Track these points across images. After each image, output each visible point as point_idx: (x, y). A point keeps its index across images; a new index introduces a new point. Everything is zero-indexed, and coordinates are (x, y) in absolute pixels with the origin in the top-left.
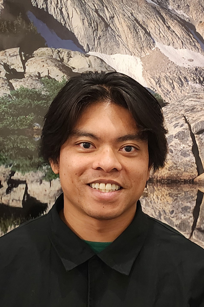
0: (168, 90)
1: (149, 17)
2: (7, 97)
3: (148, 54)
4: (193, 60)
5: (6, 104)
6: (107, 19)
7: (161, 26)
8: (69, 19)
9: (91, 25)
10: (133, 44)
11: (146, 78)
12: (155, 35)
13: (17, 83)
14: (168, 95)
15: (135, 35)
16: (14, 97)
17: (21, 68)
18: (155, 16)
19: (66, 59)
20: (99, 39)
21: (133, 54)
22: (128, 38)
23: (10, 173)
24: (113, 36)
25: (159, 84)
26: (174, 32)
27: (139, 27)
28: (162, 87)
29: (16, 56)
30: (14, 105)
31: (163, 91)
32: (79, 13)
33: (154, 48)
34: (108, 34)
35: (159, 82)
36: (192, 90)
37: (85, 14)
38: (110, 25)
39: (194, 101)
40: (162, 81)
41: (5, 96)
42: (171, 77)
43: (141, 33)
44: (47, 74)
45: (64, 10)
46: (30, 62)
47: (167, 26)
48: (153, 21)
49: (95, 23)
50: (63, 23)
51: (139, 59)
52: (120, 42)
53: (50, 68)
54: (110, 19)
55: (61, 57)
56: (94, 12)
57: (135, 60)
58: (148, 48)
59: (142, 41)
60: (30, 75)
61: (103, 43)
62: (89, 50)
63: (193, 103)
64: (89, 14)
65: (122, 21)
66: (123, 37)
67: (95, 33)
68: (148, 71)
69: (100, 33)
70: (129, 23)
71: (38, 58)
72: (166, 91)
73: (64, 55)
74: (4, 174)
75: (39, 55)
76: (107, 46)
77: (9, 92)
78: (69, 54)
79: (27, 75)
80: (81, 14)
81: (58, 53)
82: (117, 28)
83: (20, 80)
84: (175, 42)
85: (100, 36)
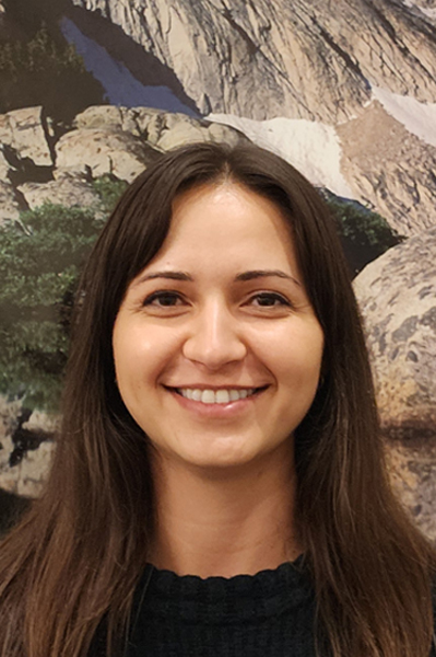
0: (403, 206)
1: (356, 25)
2: (13, 228)
3: (354, 116)
5: (9, 244)
6: (253, 33)
7: (386, 47)
8: (161, 35)
9: (215, 50)
10: (317, 92)
11: (350, 175)
12: (370, 69)
13: (36, 192)
14: (403, 218)
15: (321, 70)
16: (29, 227)
17: (46, 155)
18: (370, 24)
19: (152, 132)
20: (234, 82)
21: (317, 117)
22: (304, 79)
23: (20, 414)
24: (268, 77)
25: (382, 190)
26: (417, 61)
27: (332, 52)
28: (389, 197)
29: (33, 126)
30: (28, 246)
31: (390, 207)
32: (186, 21)
33: (368, 103)
34: (255, 71)
35: (380, 186)
37: (200, 22)
38: (262, 48)
40: (388, 181)
41: (8, 226)
42: (411, 171)
43: (337, 66)
44: (108, 171)
45: (148, 13)
46: (66, 142)
47: (400, 48)
48: (365, 37)
49: (224, 44)
50: (147, 46)
51: (331, 130)
52: (285, 88)
53: (115, 155)
54: (261, 33)
55: (143, 127)
56: (221, 18)
57: (322, 131)
58: (355, 102)
59: (339, 85)
60: (66, 173)
61: (243, 93)
62: (210, 111)
64: (210, 23)
65: (291, 37)
66: (294, 78)
67: (224, 68)
68: (355, 160)
69: (236, 67)
70: (307, 41)
71: (85, 132)
72: (398, 207)
73: (149, 122)
74: (5, 417)
75: (88, 124)
76: (254, 100)
77: (16, 216)
78: (160, 120)
79: (61, 174)
80: (190, 21)
81: (134, 119)
82: (277, 55)
83: (42, 186)
84: (421, 86)
85: (237, 76)
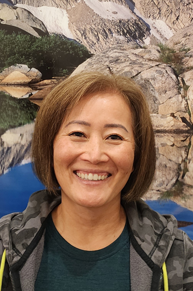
0: (93, 42)
3: (74, 6)
4: (117, 13)
11: (72, 30)
14: (93, 47)
21: (59, 6)
25: (85, 36)
28: (87, 39)
31: (88, 42)
33: (79, 1)
35: (84, 34)
36: (116, 42)
39: (119, 52)
42: (96, 29)
51: (65, 12)
57: (61, 12)
58: (74, 0)
62: (17, 3)
63: (117, 54)
68: (74, 23)
72: (91, 42)
